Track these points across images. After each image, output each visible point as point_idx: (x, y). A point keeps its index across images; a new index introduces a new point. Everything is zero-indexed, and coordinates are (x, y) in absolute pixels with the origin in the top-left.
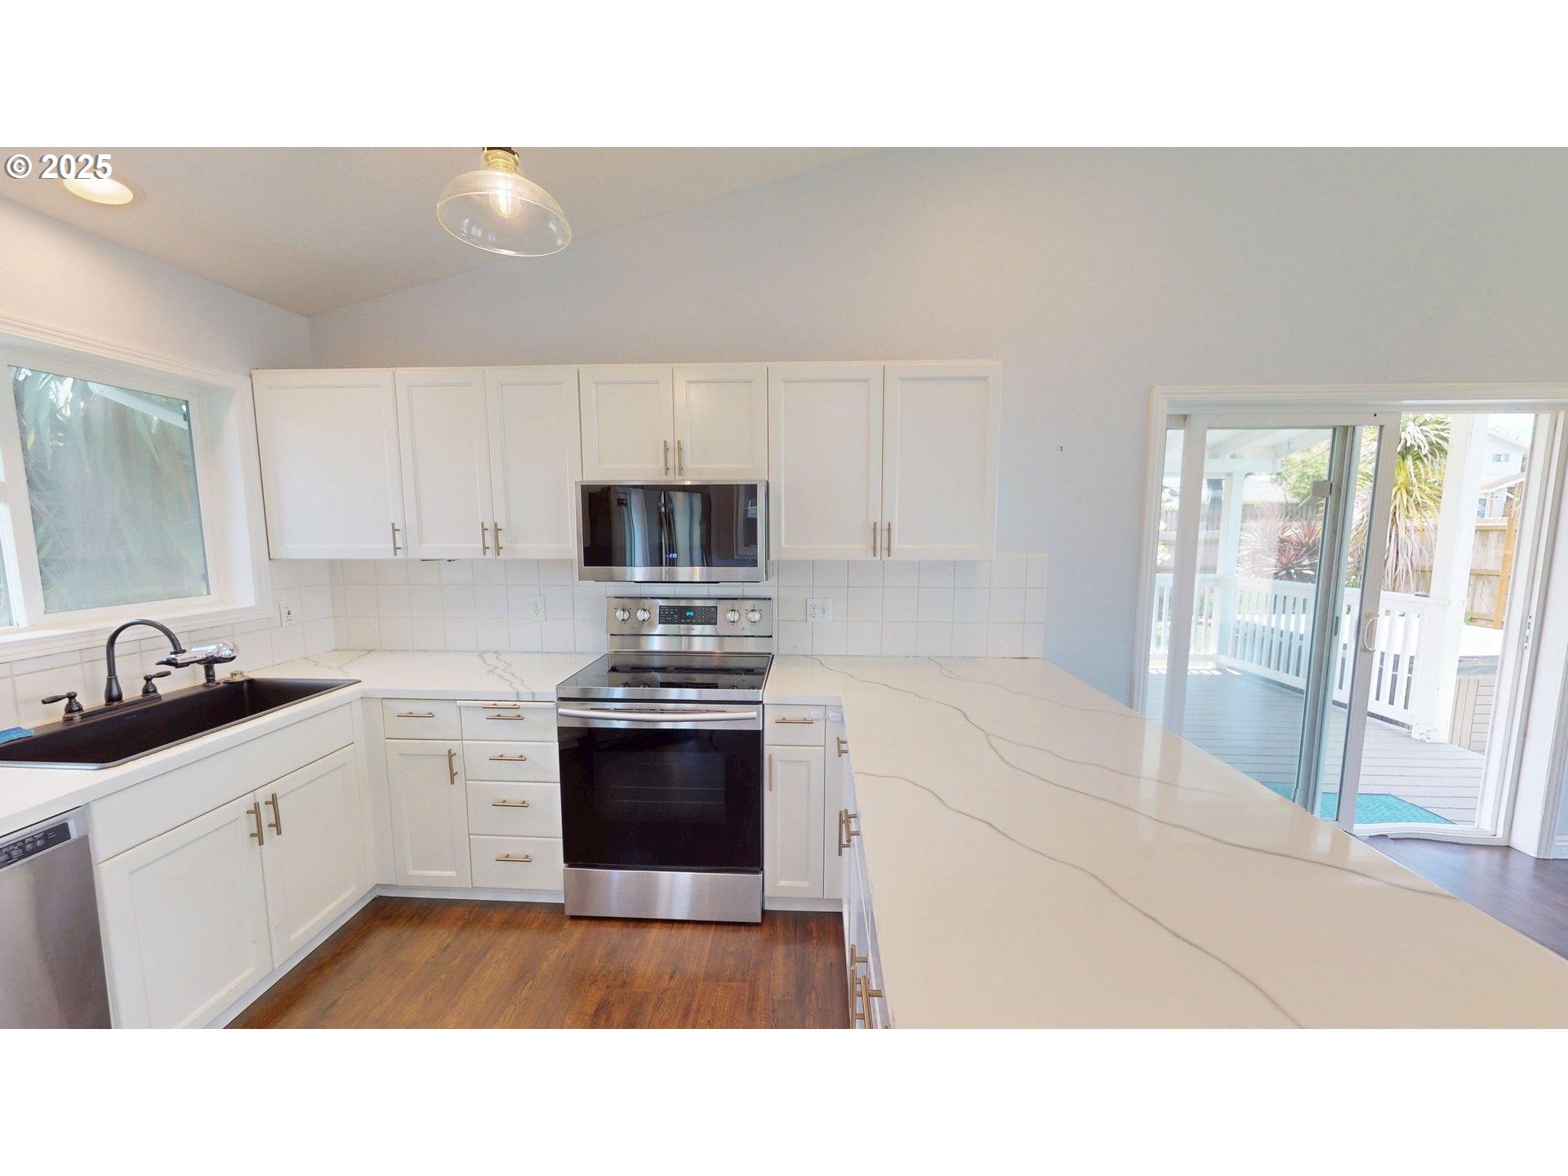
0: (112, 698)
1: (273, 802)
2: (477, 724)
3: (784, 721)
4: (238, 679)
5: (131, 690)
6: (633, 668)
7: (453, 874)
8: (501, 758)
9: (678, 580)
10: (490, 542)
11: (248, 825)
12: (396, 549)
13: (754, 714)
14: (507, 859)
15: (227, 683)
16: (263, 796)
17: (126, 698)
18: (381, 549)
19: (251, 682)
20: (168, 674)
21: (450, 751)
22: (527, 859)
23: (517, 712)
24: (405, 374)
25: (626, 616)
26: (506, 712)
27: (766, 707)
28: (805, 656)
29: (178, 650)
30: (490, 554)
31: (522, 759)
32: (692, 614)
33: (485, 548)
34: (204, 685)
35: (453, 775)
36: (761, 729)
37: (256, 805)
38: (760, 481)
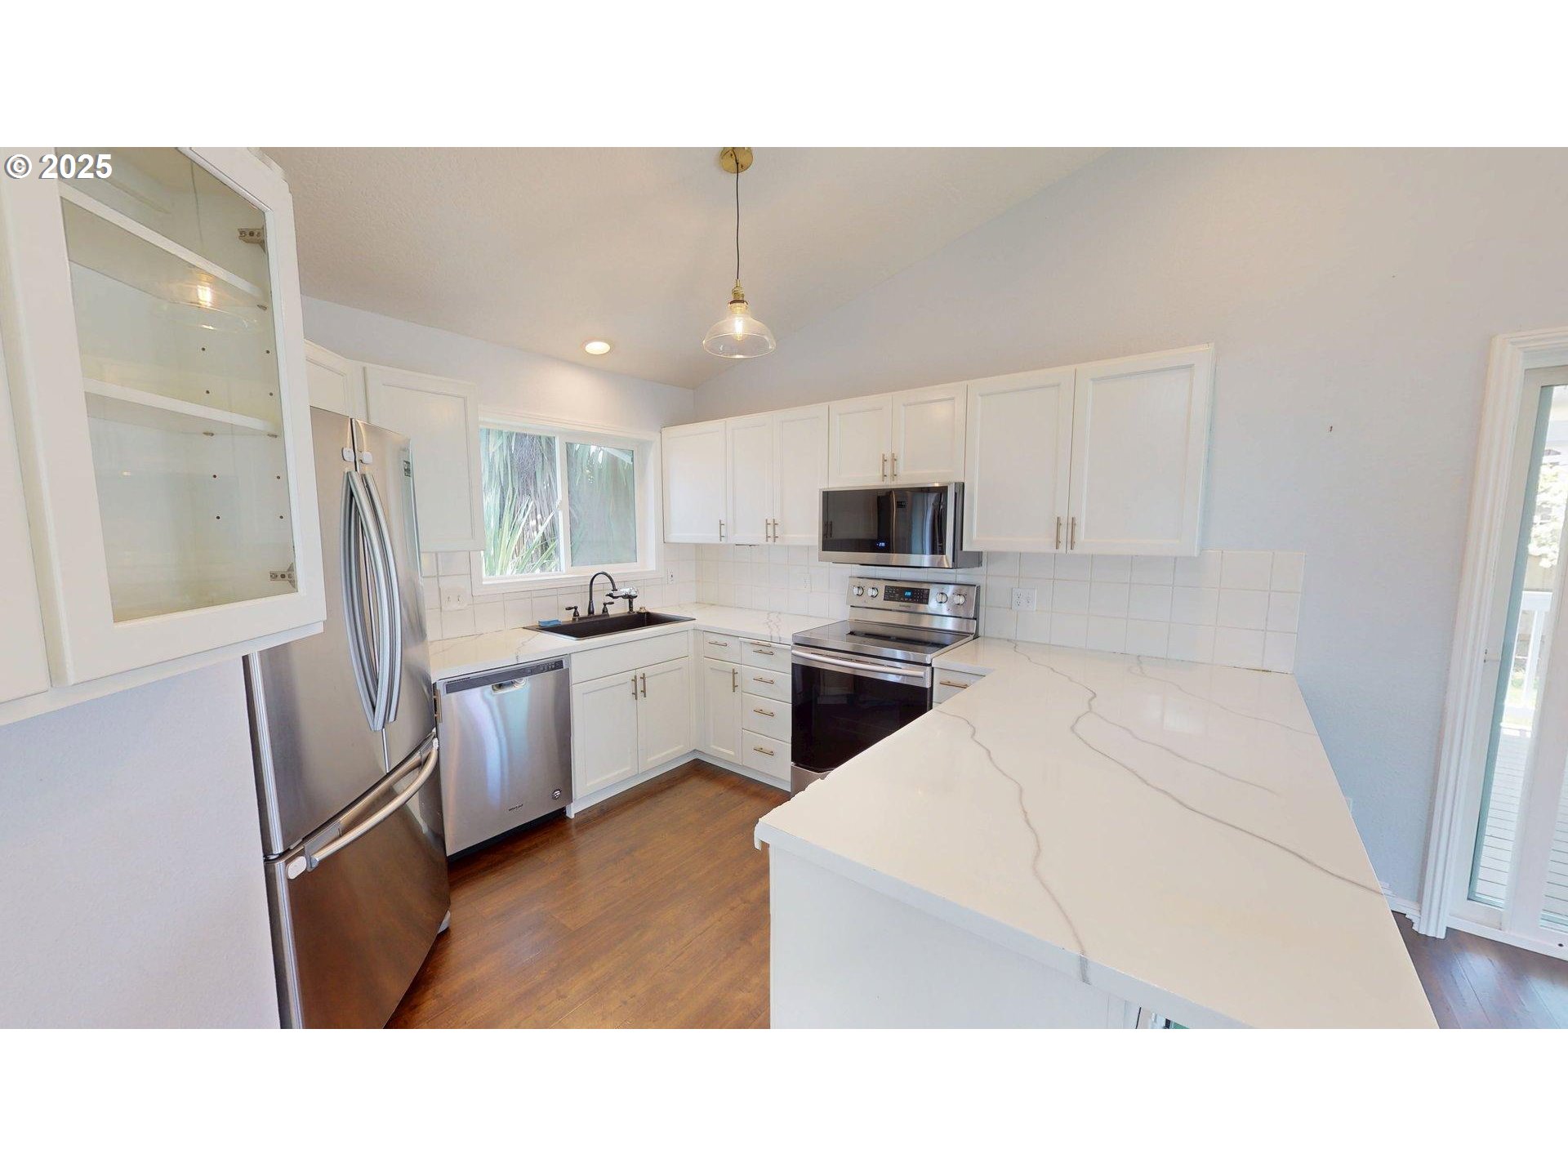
0: (591, 612)
1: (643, 678)
2: (749, 653)
3: (949, 684)
4: (642, 611)
5: (598, 610)
6: (866, 634)
7: (732, 753)
8: (761, 680)
9: (890, 564)
10: (770, 533)
11: (630, 688)
12: (721, 536)
13: (921, 673)
14: (761, 750)
15: (638, 613)
16: (639, 673)
17: (595, 613)
18: (712, 537)
19: (648, 613)
20: (613, 603)
21: (733, 670)
22: (772, 754)
23: (770, 650)
24: (731, 422)
25: (860, 592)
26: (764, 648)
27: (935, 670)
28: (1008, 640)
29: (615, 590)
30: (770, 541)
31: (772, 682)
32: (909, 594)
33: (767, 537)
34: (629, 613)
35: (735, 686)
36: (928, 686)
37: (635, 677)
38: (951, 483)
